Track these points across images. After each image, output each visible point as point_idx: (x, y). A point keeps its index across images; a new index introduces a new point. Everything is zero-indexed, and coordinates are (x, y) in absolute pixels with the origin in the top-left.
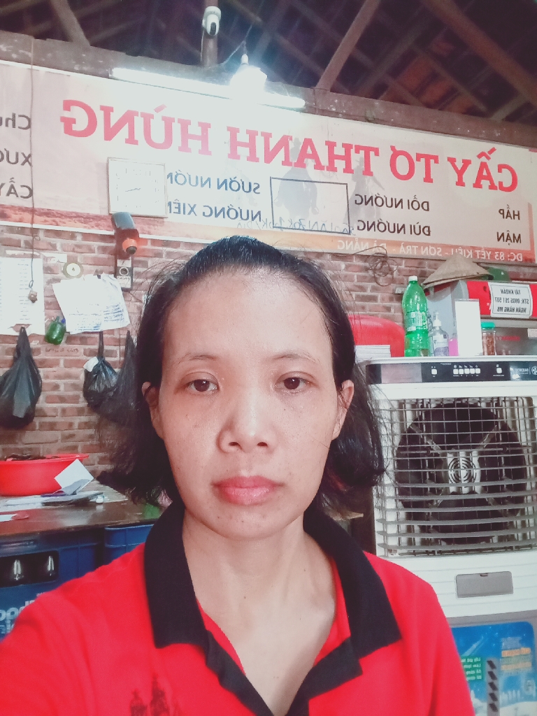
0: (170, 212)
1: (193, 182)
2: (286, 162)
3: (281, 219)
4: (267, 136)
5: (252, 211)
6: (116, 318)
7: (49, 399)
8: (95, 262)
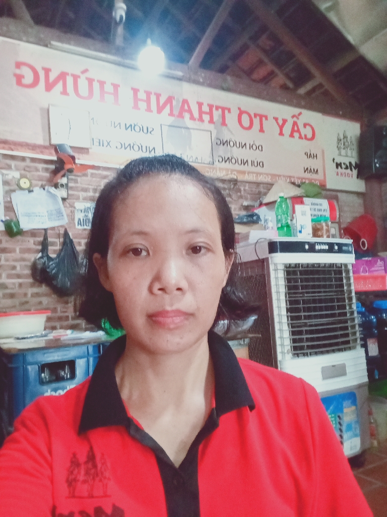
0: (94, 145)
2: (171, 114)
4: (158, 96)
5: (149, 148)
6: (58, 218)
7: (9, 276)
8: (40, 178)
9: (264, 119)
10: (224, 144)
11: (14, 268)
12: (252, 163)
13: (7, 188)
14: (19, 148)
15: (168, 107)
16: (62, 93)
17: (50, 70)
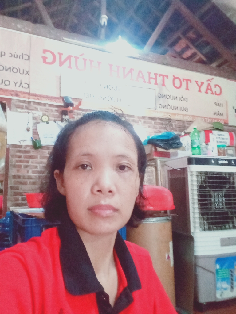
2: (132, 79)
4: (124, 68)
7: (33, 172)
8: (54, 116)
9: (189, 82)
10: (163, 97)
11: (36, 167)
12: (181, 108)
13: (35, 121)
14: (43, 98)
16: (68, 67)
17: (62, 54)
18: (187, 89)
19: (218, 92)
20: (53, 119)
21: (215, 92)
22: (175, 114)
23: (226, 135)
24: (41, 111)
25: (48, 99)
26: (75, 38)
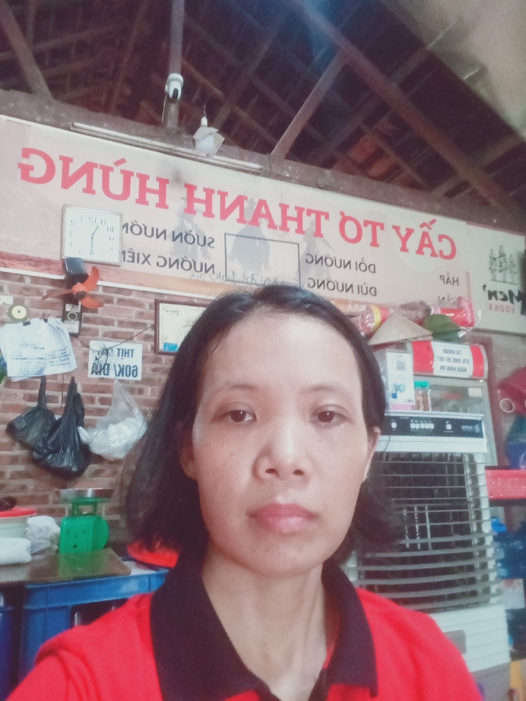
0: (124, 260)
1: (149, 233)
2: (241, 220)
3: (234, 273)
4: (223, 195)
5: (206, 264)
6: (62, 363)
8: (43, 305)
9: (378, 228)
10: (317, 263)
12: (360, 289)
14: (16, 263)
15: (237, 210)
16: (85, 191)
17: (71, 160)
18: (374, 243)
19: (447, 252)
20: (41, 311)
21: (441, 252)
22: (346, 302)
23: (465, 352)
24: (11, 292)
25: (30, 265)
26: (105, 125)
